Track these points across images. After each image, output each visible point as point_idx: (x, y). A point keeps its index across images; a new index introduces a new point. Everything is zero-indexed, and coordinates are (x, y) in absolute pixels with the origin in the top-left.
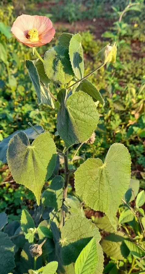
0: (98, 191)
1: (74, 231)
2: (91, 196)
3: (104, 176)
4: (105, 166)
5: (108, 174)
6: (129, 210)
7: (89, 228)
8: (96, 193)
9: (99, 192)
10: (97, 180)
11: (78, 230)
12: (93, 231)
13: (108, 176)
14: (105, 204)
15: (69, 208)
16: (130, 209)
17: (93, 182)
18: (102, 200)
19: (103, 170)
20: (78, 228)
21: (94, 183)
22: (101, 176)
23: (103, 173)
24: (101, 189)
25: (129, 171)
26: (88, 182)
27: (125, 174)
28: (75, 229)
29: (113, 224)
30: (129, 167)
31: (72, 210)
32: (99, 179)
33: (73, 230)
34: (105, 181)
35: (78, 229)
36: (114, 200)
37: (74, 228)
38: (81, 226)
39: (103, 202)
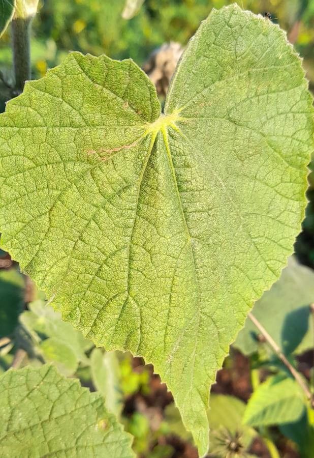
0: (124, 254)
1: (15, 434)
2: (86, 272)
3: (161, 177)
4: (175, 126)
5: (186, 175)
6: (289, 381)
7: (88, 428)
8: (114, 261)
9: (131, 259)
10: (123, 195)
11: (39, 429)
12: (104, 443)
13: (185, 186)
14: (158, 325)
15: (37, 338)
16: (293, 378)
17: (99, 199)
18: (143, 299)
19: (159, 146)
20: (36, 421)
21: (108, 206)
22: (147, 176)
23: (159, 161)
24: (144, 246)
25: (298, 188)
26: (73, 194)
27: (280, 202)
28: (24, 425)
29: (192, 421)
30: (300, 167)
31: (51, 349)
32: (134, 190)
33: (15, 426)
34: (165, 207)
35: (35, 426)
36: (206, 310)
37: (20, 420)
38: (54, 415)
39: (146, 311)
